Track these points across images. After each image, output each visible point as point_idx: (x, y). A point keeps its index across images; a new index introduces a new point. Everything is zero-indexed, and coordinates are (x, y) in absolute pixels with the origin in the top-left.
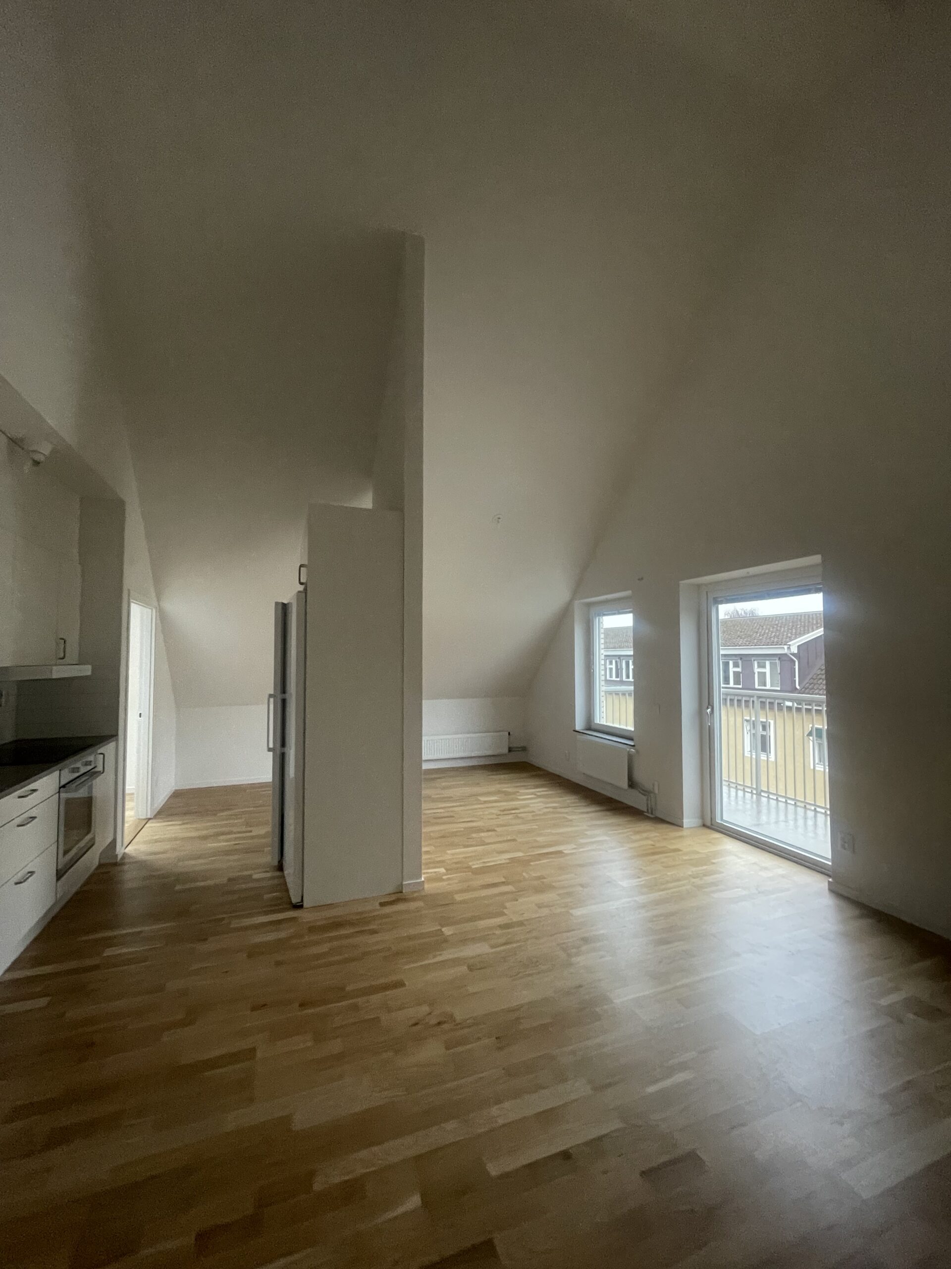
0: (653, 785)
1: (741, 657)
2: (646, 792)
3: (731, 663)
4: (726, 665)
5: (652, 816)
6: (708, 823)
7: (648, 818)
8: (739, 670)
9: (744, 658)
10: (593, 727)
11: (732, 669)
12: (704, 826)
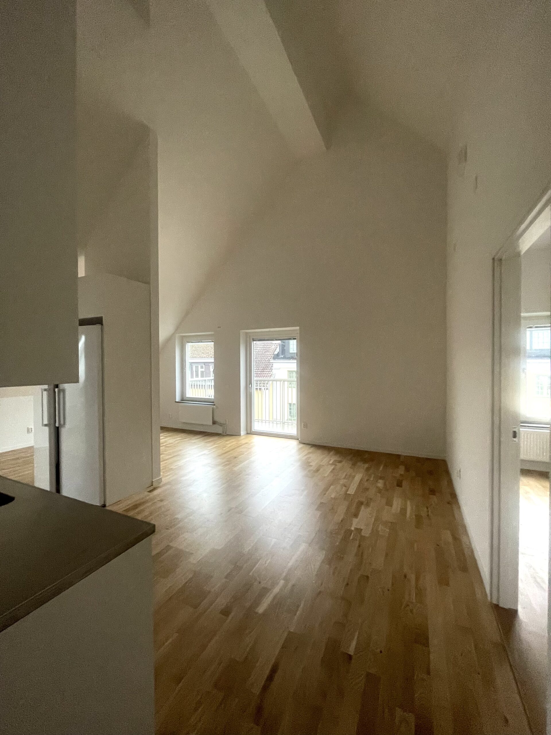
0: (226, 421)
1: (204, 363)
2: (221, 425)
3: (199, 366)
4: (197, 367)
5: (226, 434)
6: (249, 432)
7: (224, 436)
8: (203, 370)
9: (206, 364)
10: (185, 399)
11: (200, 370)
12: (247, 434)
